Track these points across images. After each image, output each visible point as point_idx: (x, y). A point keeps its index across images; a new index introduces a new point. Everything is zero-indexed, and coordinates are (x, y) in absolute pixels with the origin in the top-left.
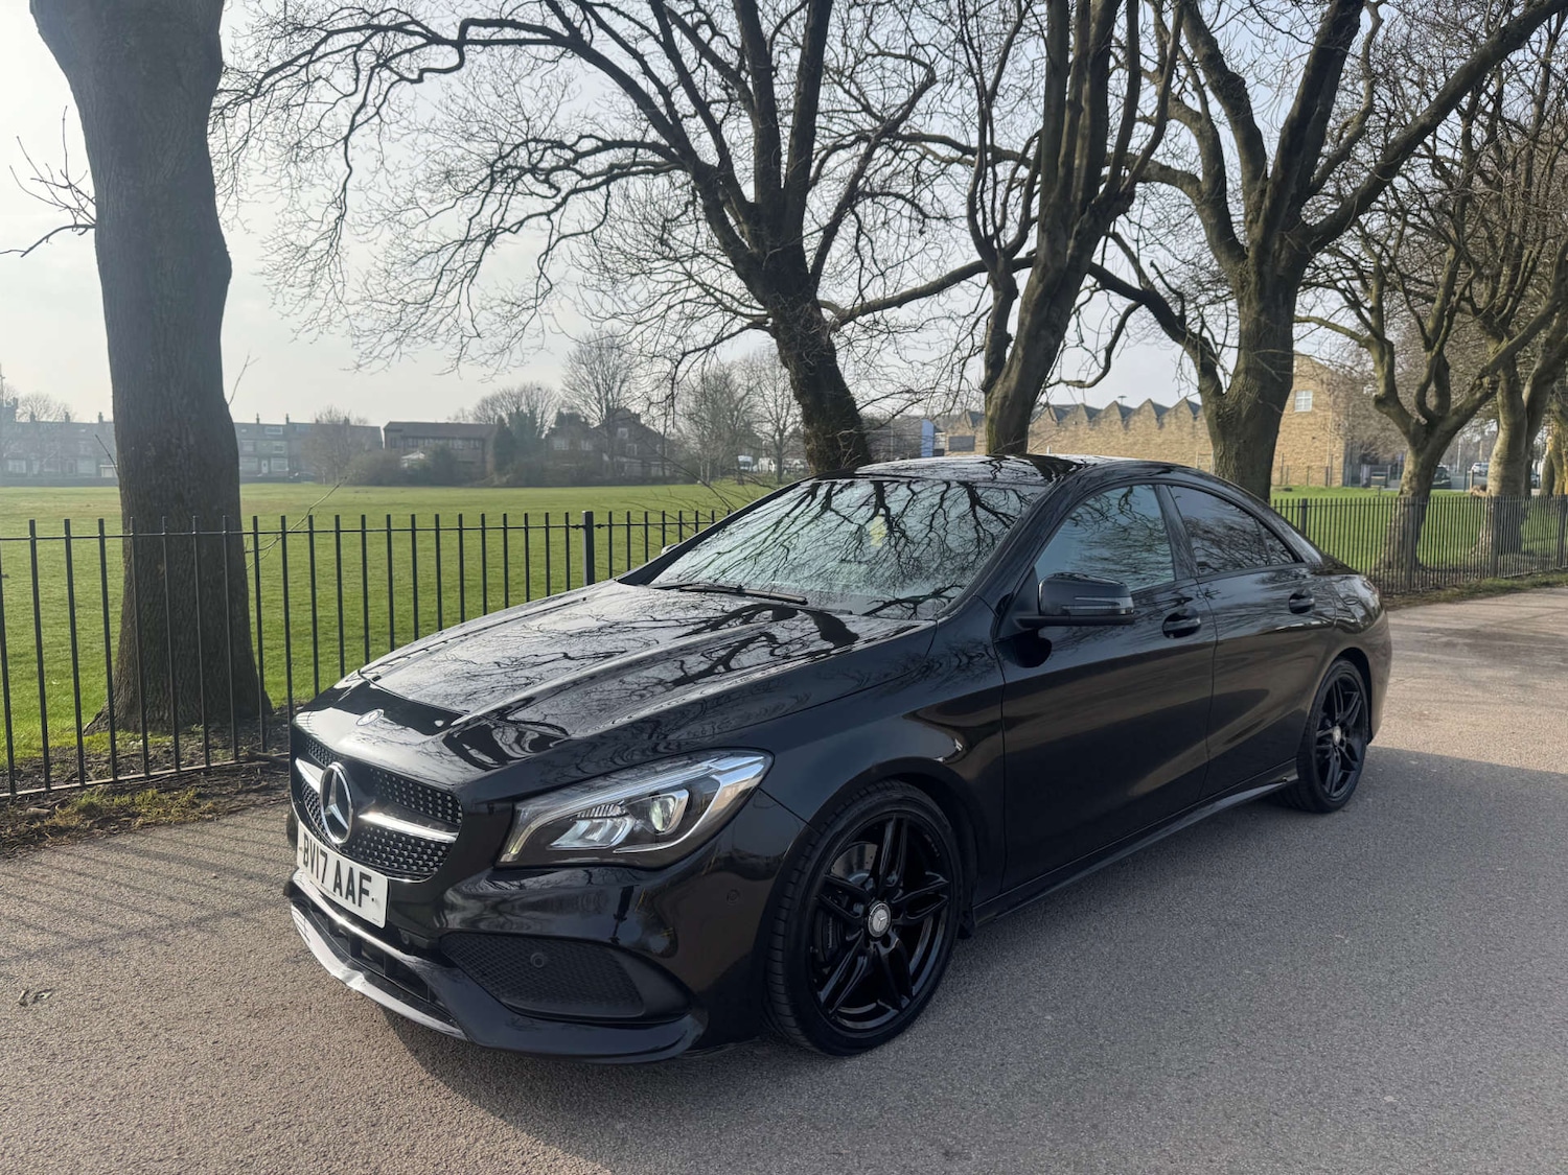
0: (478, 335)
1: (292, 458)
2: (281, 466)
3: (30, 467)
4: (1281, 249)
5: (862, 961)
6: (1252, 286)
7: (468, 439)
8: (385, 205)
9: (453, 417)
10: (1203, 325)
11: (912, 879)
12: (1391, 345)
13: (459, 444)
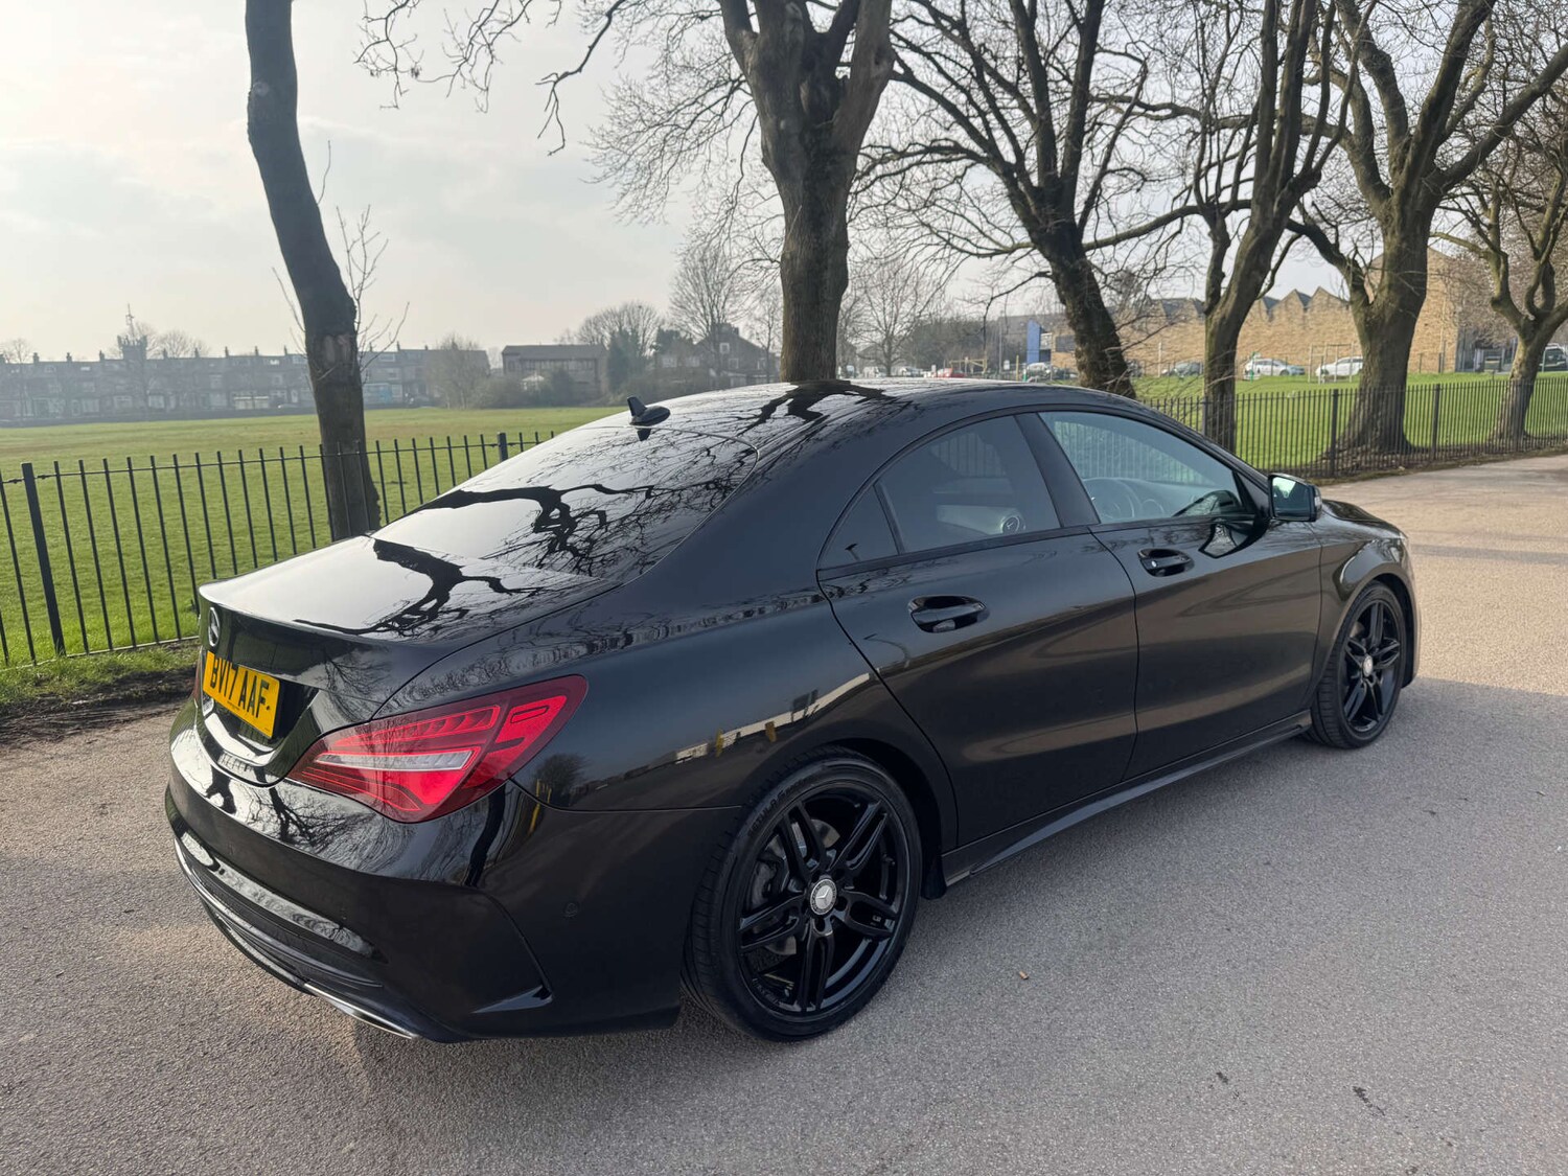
2: (398, 393)
3: (167, 401)
4: (1419, 192)
6: (1395, 222)
7: (579, 360)
9: (559, 339)
12: (1506, 256)
13: (573, 365)
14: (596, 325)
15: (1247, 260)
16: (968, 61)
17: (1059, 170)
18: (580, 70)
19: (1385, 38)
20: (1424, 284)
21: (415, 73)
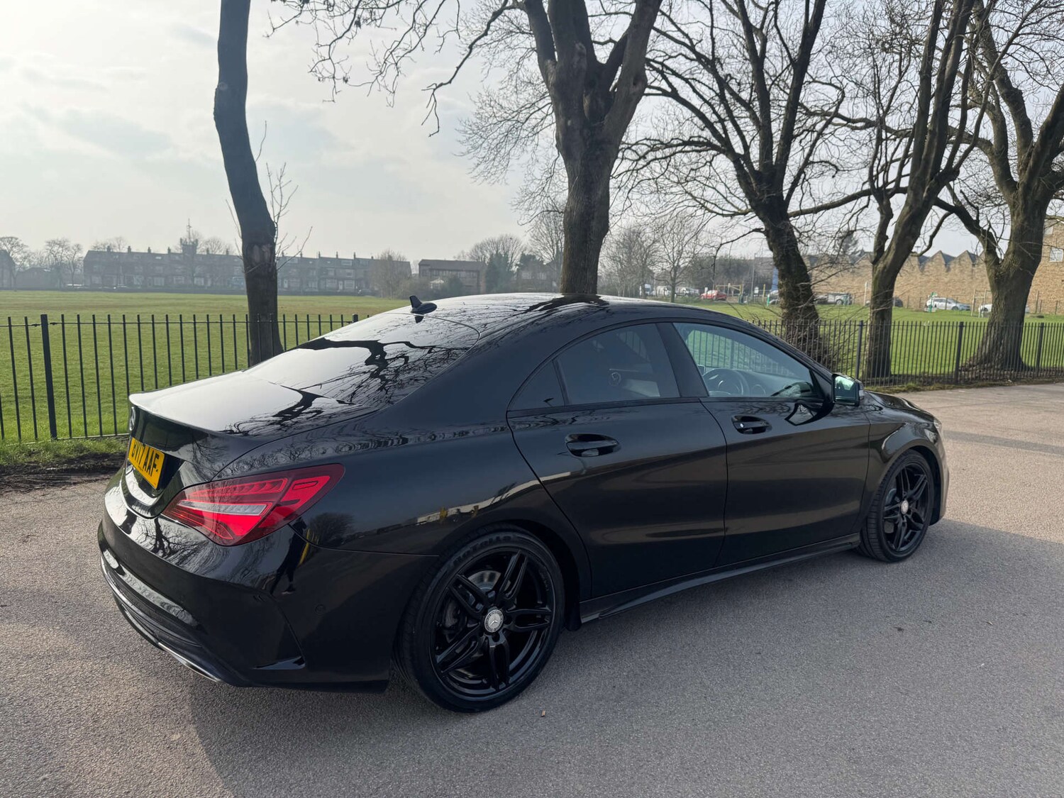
1: (358, 281)
2: (350, 285)
3: (206, 282)
4: (1038, 187)
6: (1020, 206)
7: (470, 271)
9: (457, 257)
13: (464, 274)
14: (481, 249)
15: (903, 229)
16: (716, 87)
17: (774, 160)
18: (450, 82)
19: (1018, 78)
20: (1040, 252)
21: (346, 81)
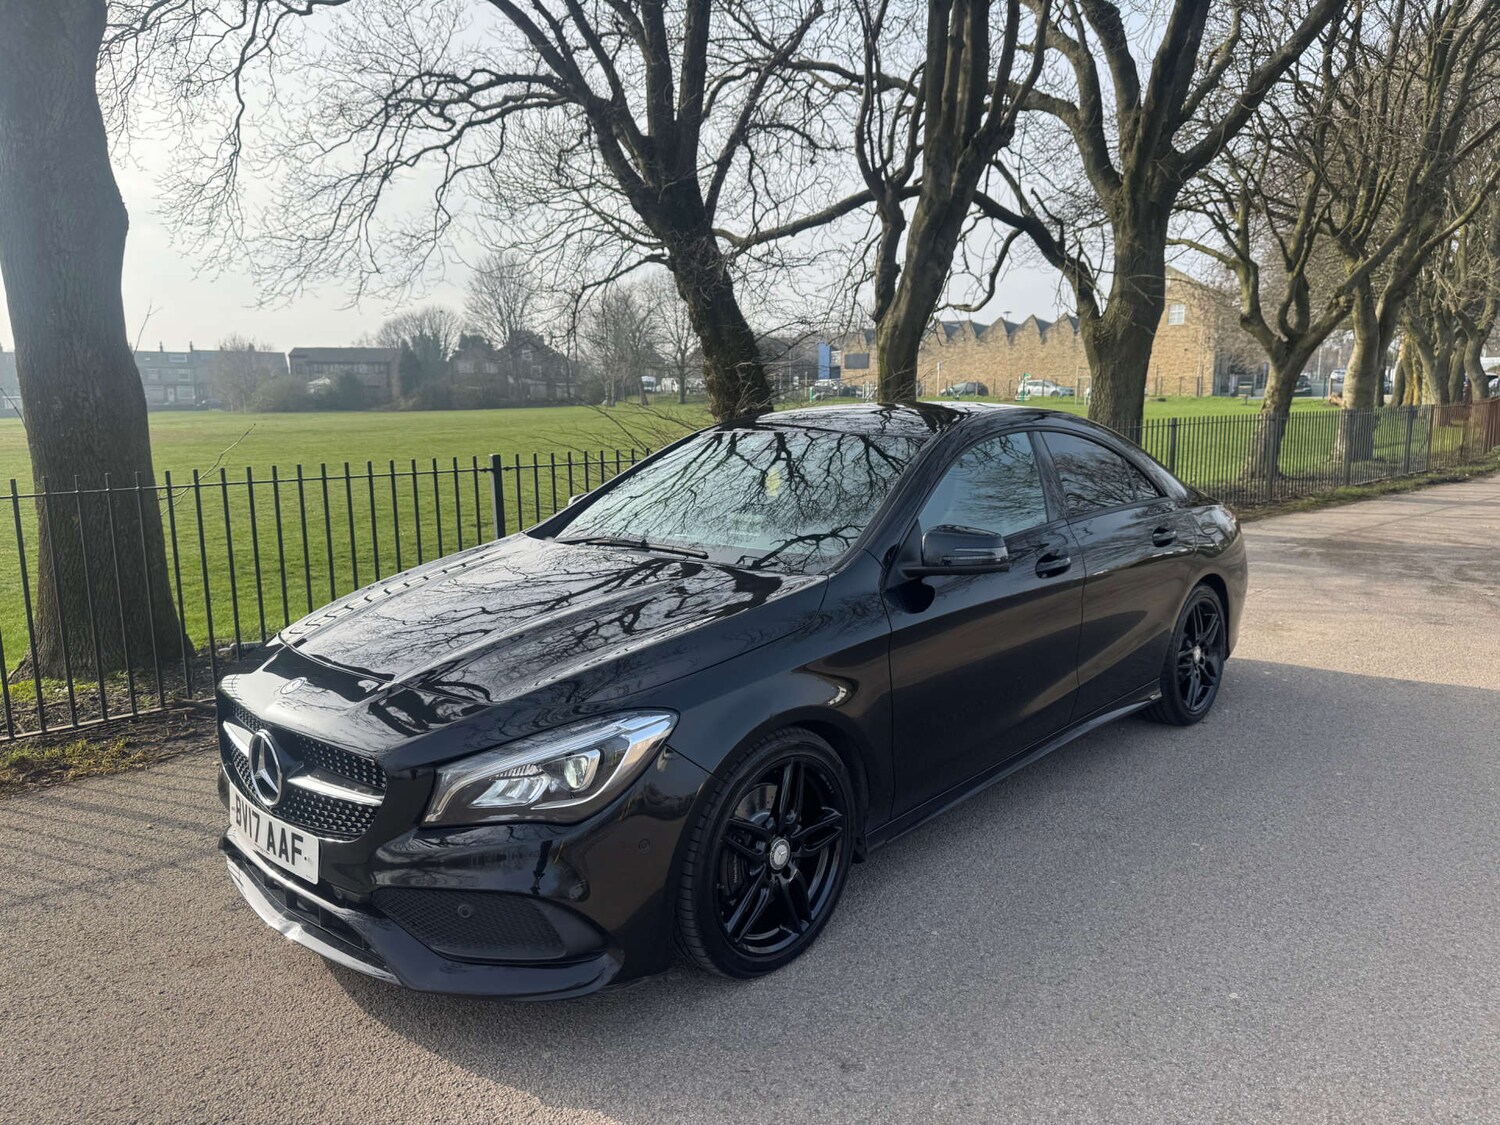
0: (378, 271)
1: (199, 386)
2: (188, 394)
4: (1153, 177)
5: (765, 892)
6: (1127, 213)
7: (373, 364)
8: (279, 140)
9: (357, 342)
10: (1081, 251)
11: (810, 815)
12: (1256, 267)
13: (363, 368)
15: (920, 246)
17: (676, 115)
20: (1161, 291)
